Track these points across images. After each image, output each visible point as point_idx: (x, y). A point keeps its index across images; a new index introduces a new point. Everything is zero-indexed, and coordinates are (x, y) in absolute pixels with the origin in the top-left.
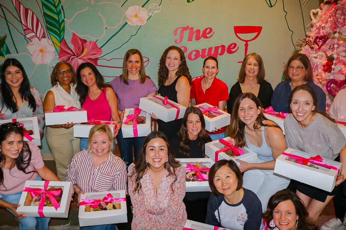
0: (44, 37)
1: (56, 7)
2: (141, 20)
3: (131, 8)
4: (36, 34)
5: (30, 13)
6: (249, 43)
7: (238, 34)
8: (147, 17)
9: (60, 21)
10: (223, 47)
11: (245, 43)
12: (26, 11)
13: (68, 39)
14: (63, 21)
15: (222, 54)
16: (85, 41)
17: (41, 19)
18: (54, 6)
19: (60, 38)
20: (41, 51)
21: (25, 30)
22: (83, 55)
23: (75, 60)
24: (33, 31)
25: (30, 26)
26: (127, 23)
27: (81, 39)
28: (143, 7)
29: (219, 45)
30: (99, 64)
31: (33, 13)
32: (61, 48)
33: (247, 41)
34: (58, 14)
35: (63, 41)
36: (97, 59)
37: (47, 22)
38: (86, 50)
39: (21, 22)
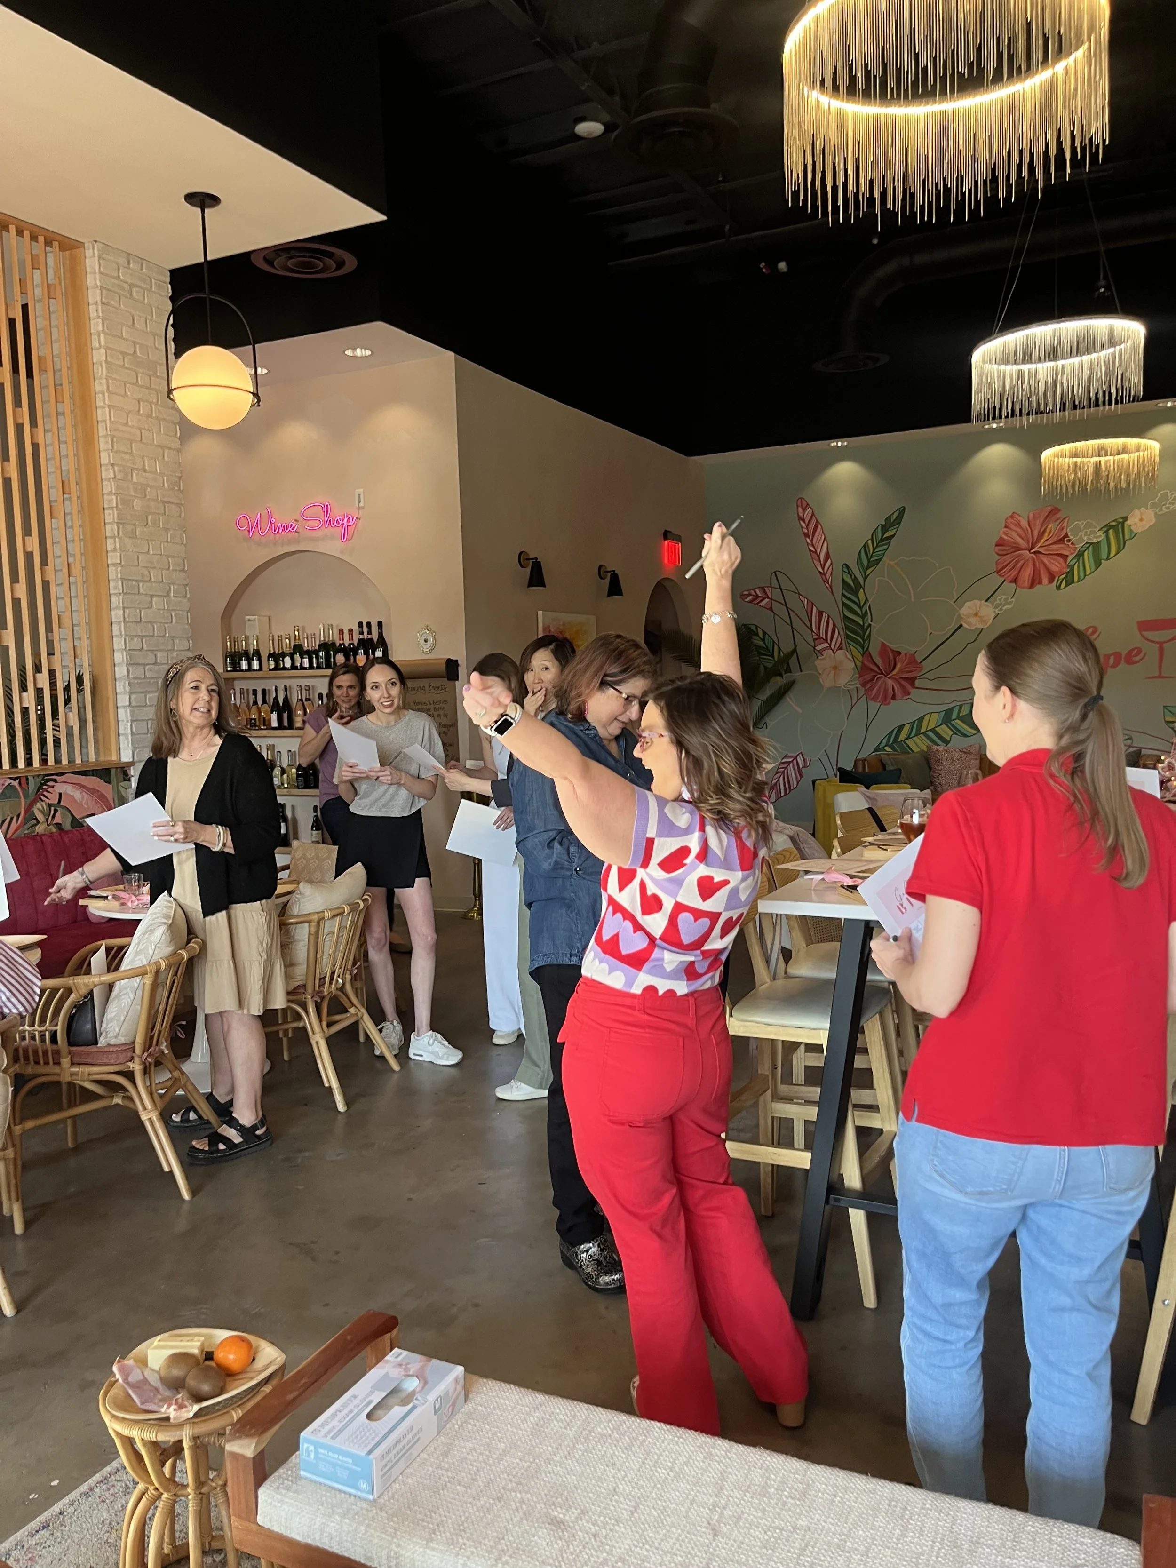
0: (841, 649)
1: (861, 608)
2: (983, 620)
3: (967, 604)
4: (830, 645)
5: (825, 617)
6: (1165, 646)
7: (1144, 633)
8: (993, 615)
9: (866, 625)
10: (1117, 655)
11: (1158, 646)
12: (820, 614)
13: (874, 650)
14: (870, 625)
15: (1115, 666)
16: (899, 653)
17: (839, 624)
18: (859, 606)
19: (863, 648)
20: (835, 668)
21: (815, 640)
22: (894, 672)
23: (882, 680)
24: (826, 640)
25: (823, 634)
26: (961, 626)
27: (892, 651)
28: (987, 601)
29: (1110, 651)
30: (917, 686)
31: (829, 617)
32: (863, 663)
33: (1161, 644)
34: (863, 616)
35: (866, 653)
36: (915, 678)
37: (847, 628)
38: (898, 666)
39: (812, 630)
